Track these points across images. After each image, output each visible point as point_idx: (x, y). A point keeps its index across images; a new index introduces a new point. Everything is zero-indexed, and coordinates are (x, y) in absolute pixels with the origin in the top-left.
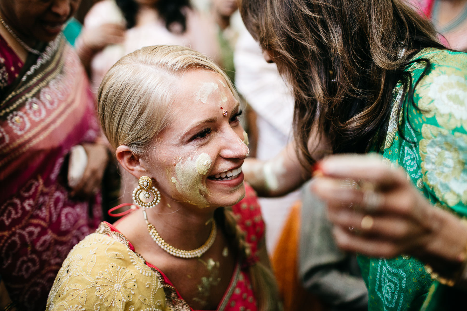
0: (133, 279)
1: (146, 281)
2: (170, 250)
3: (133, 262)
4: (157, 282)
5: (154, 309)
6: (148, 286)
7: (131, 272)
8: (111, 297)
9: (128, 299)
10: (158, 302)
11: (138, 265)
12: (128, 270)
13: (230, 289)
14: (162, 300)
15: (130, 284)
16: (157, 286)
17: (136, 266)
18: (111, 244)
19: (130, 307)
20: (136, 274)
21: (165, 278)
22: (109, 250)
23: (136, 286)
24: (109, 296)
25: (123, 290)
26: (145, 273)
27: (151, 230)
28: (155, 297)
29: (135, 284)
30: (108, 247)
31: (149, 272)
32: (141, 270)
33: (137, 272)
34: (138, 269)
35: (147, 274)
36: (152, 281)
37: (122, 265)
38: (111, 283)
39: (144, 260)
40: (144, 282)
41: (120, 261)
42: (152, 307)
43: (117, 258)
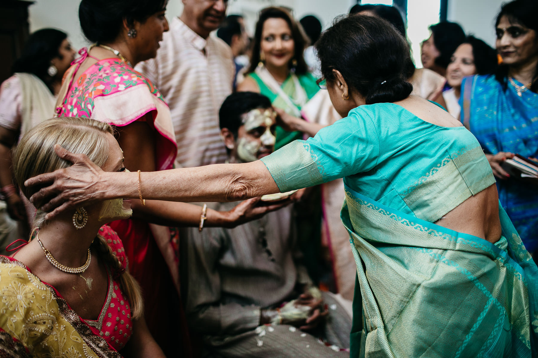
0: (32, 292)
1: (42, 294)
2: (62, 268)
3: (31, 280)
4: (51, 295)
5: (49, 315)
6: (44, 297)
7: (29, 287)
8: (15, 304)
9: (28, 306)
10: (52, 310)
11: (35, 282)
12: (27, 286)
13: (107, 304)
14: (55, 309)
15: (30, 296)
16: (51, 298)
17: (33, 283)
18: (13, 268)
19: (30, 312)
20: (34, 289)
21: (57, 292)
22: (11, 272)
23: (35, 297)
24: (14, 303)
25: (24, 299)
26: (41, 288)
27: (47, 254)
28: (50, 306)
29: (34, 296)
30: (10, 269)
31: (44, 287)
32: (38, 286)
33: (35, 288)
34: (35, 284)
35: (42, 289)
36: (47, 294)
37: (23, 283)
38: (15, 295)
39: (40, 279)
40: (40, 294)
41: (20, 280)
42: (48, 313)
43: (18, 277)
